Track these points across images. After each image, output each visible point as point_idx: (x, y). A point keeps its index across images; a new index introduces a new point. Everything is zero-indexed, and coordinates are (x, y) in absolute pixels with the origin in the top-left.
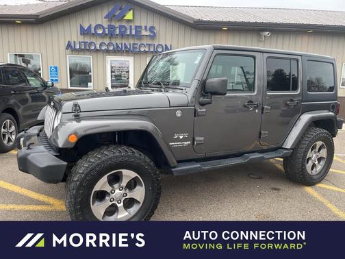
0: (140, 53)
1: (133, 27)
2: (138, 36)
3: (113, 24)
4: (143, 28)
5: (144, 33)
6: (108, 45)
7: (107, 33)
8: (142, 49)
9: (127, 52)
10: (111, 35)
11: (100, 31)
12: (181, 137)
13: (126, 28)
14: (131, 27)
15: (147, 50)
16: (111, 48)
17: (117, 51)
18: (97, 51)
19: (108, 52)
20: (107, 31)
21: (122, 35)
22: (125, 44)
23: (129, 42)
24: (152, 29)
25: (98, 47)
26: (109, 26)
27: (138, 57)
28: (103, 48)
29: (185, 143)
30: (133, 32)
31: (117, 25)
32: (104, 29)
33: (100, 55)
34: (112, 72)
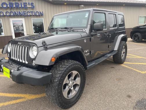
0: (28, 16)
1: (22, 3)
2: (25, 8)
3: (11, 2)
4: (28, 4)
5: (28, 6)
6: (10, 13)
7: (9, 7)
8: (29, 14)
9: (21, 16)
10: (11, 8)
11: (5, 6)
12: (86, 52)
13: (18, 4)
14: (21, 3)
15: (31, 14)
16: (12, 14)
17: (16, 16)
18: (4, 16)
19: (10, 16)
20: (9, 6)
21: (17, 7)
22: (19, 12)
23: (22, 11)
24: (32, 4)
25: (5, 14)
26: (9, 3)
27: (26, 18)
28: (8, 14)
29: (88, 54)
30: (23, 6)
31: (14, 2)
32: (7, 5)
33: (6, 18)
34: (14, 26)
